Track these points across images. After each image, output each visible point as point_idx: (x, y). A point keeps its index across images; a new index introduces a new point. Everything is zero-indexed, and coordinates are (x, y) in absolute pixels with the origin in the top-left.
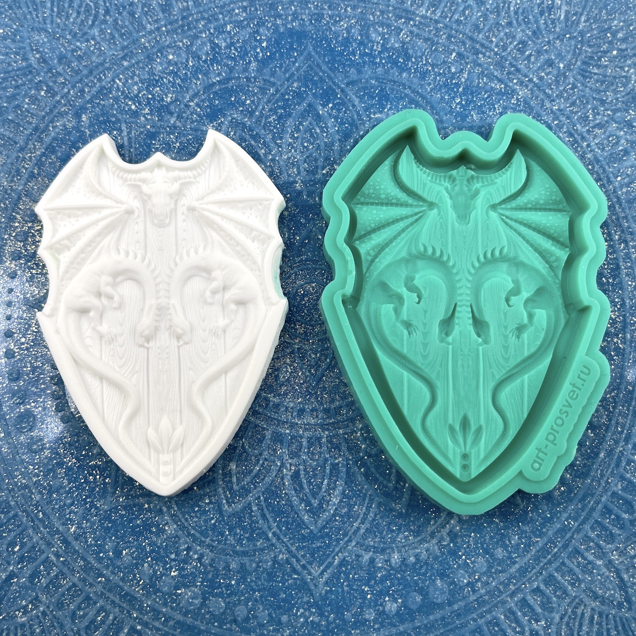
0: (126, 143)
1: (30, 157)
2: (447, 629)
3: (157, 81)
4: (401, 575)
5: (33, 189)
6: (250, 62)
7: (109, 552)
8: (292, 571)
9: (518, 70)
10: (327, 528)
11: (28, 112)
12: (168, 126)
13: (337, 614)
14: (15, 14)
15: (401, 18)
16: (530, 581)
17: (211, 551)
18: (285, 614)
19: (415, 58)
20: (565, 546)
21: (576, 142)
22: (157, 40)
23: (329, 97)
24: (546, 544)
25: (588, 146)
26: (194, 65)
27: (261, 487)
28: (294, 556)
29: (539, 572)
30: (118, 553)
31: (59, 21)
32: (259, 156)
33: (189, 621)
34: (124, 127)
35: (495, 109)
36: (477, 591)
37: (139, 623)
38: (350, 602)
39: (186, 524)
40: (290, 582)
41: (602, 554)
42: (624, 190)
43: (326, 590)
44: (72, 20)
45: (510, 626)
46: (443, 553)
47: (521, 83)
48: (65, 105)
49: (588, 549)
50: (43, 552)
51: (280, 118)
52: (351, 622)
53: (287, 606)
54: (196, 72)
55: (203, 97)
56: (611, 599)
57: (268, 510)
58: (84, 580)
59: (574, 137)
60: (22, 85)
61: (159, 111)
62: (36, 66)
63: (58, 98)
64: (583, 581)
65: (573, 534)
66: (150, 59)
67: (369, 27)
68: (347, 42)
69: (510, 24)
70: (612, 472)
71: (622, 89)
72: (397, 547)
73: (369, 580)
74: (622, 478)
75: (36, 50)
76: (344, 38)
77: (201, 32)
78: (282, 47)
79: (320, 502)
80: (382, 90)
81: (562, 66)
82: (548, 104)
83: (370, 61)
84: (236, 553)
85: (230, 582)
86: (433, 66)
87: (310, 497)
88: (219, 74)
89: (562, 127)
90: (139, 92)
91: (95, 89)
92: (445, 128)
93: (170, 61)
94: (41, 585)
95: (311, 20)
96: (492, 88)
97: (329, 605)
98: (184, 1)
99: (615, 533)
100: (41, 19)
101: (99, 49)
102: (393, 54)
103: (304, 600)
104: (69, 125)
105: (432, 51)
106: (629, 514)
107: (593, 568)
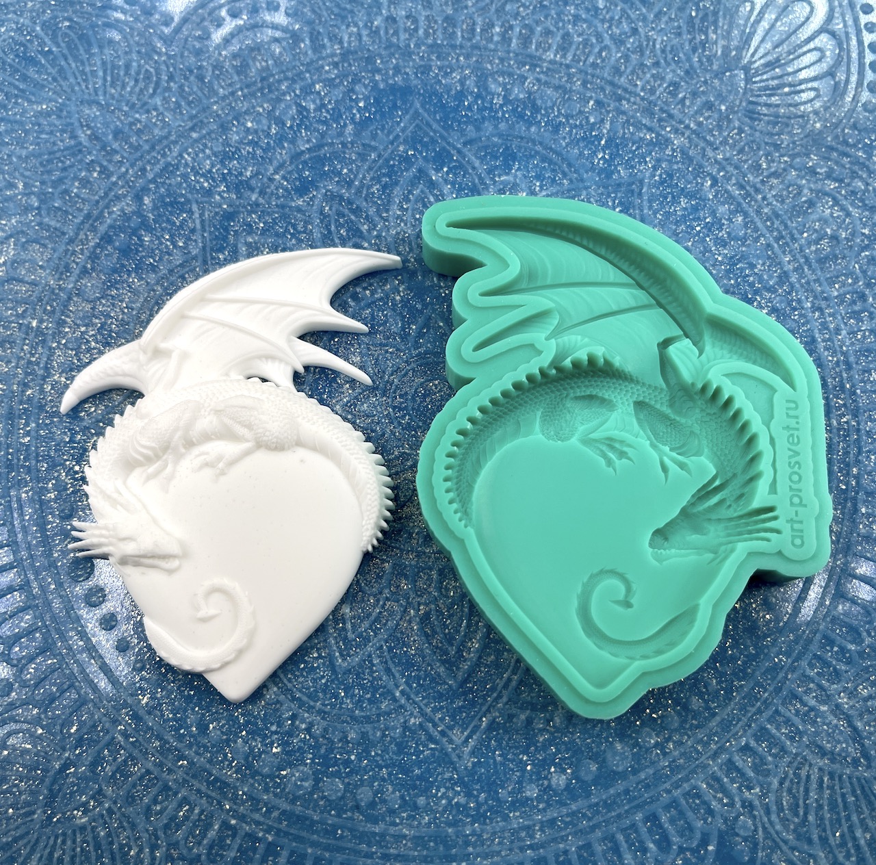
0: (198, 226)
1: (82, 250)
2: (632, 805)
3: (234, 153)
4: (570, 738)
5: (86, 286)
6: (345, 125)
7: (192, 726)
8: (428, 740)
9: (671, 116)
10: (470, 682)
11: (79, 197)
12: (249, 204)
13: (488, 792)
14: (61, 86)
15: (524, 65)
16: (736, 736)
17: (323, 718)
18: (421, 796)
19: (546, 109)
20: (778, 690)
21: (748, 194)
22: (232, 107)
23: (443, 161)
24: (753, 689)
25: (764, 198)
26: (277, 132)
27: (383, 635)
28: (431, 720)
29: (746, 725)
30: (203, 728)
31: (113, 91)
32: (362, 232)
33: (298, 809)
34: (195, 207)
35: (646, 162)
36: (668, 753)
37: (233, 817)
38: (505, 775)
39: (289, 685)
40: (426, 753)
41: (827, 698)
42: (813, 248)
43: (473, 763)
44: (129, 89)
45: (715, 797)
47: (676, 131)
48: (123, 187)
49: (808, 691)
50: (108, 732)
51: (385, 187)
52: (508, 802)
53: (424, 785)
54: (281, 140)
55: (290, 168)
56: (843, 754)
57: (394, 662)
58: (161, 765)
59: (745, 189)
60: (70, 166)
61: (237, 187)
62: (87, 144)
63: (114, 179)
64: (805, 732)
65: (787, 674)
66: (224, 128)
67: (486, 78)
68: (461, 95)
69: (657, 64)
71: (799, 131)
73: (528, 746)
74: (844, 600)
75: (87, 126)
76: (458, 92)
77: (284, 94)
78: (384, 106)
79: (459, 649)
80: (507, 148)
81: (723, 108)
82: (710, 153)
83: (490, 116)
84: (355, 719)
85: (349, 758)
86: (567, 117)
87: (446, 643)
89: (729, 179)
90: (213, 167)
91: (158, 166)
92: (586, 188)
93: (248, 129)
94: (106, 774)
95: (416, 74)
96: (641, 138)
97: (479, 781)
98: (263, 59)
99: (840, 669)
100: (92, 91)
101: (163, 121)
102: (518, 106)
103: (446, 777)
104: (128, 210)
105: (564, 101)
106: (856, 644)
107: (817, 716)
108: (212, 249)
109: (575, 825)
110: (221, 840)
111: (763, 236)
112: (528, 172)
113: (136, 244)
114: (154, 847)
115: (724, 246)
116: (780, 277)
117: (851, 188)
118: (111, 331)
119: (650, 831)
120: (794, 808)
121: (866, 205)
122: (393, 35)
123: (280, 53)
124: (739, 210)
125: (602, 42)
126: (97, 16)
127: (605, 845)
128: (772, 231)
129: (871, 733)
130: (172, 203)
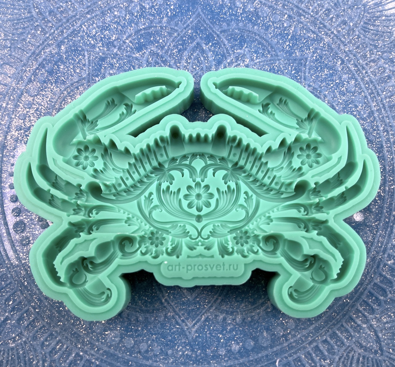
0: (87, 63)
1: (30, 70)
2: (269, 362)
3: (107, 27)
4: (242, 328)
5: (30, 89)
6: (163, 17)
8: (176, 323)
9: (325, 26)
10: (198, 298)
11: (30, 43)
12: (112, 54)
13: (202, 350)
16: (321, 335)
17: (127, 309)
18: (170, 349)
19: (263, 18)
20: (344, 315)
21: (359, 70)
22: (108, 3)
23: (210, 39)
24: (332, 313)
25: (366, 73)
26: (129, 18)
28: (178, 314)
29: (327, 330)
33: (112, 350)
34: (86, 53)
35: (310, 49)
36: (288, 340)
37: (82, 351)
38: (211, 343)
40: (174, 330)
41: (367, 321)
42: (388, 100)
43: (196, 336)
45: (308, 362)
46: (268, 316)
47: (327, 34)
48: (52, 40)
49: (358, 317)
50: (26, 306)
51: (179, 51)
52: (210, 356)
53: (171, 344)
54: (131, 22)
55: (134, 37)
56: (371, 348)
58: (50, 324)
59: (358, 67)
60: (27, 27)
61: (107, 44)
62: (36, 17)
63: (47, 35)
64: (354, 336)
65: (349, 308)
66: (103, 14)
68: (222, 7)
70: (374, 271)
71: (388, 40)
72: (240, 311)
73: (222, 331)
74: (381, 275)
75: (36, 7)
76: (220, 5)
78: (183, 9)
80: (242, 36)
81: (351, 24)
82: (342, 48)
83: (235, 19)
84: (142, 310)
85: (138, 329)
86: (273, 22)
88: (144, 24)
89: (350, 61)
90: (96, 33)
91: (70, 31)
92: (279, 60)
93: (115, 15)
94: (24, 325)
96: (309, 36)
97: (198, 344)
99: (375, 308)
101: (73, 7)
102: (249, 15)
103: (182, 341)
104: (54, 52)
105: (273, 14)
106: (384, 297)
107: (360, 329)
108: (93, 75)
110: (75, 361)
111: (364, 92)
112: (251, 49)
113: (56, 69)
114: (44, 361)
115: (344, 95)
116: (369, 113)
118: (41, 112)
124: (353, 77)
128: (368, 90)
129: (385, 339)
130: (75, 50)
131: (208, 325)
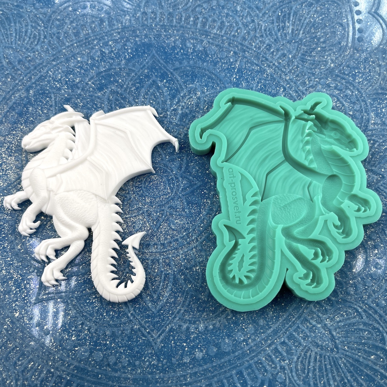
0: (54, 104)
1: (1, 113)
2: (231, 367)
3: (71, 72)
4: (205, 336)
5: (2, 130)
6: (122, 60)
8: (142, 336)
9: (267, 59)
10: (162, 310)
11: (1, 89)
12: (77, 95)
13: (168, 359)
15: (203, 35)
16: (279, 337)
17: (96, 325)
18: (138, 360)
19: (211, 55)
20: (299, 317)
22: (72, 51)
23: (164, 77)
24: (288, 316)
26: (91, 63)
29: (284, 333)
31: (19, 43)
33: (82, 365)
34: (52, 96)
35: (255, 80)
36: (249, 344)
38: (176, 353)
39: (82, 310)
40: (141, 341)
41: (320, 321)
43: (162, 346)
44: (26, 42)
45: (268, 364)
46: (229, 323)
47: (269, 66)
48: (21, 85)
49: (311, 319)
51: (137, 89)
52: (176, 364)
53: (139, 355)
54: (92, 66)
55: (96, 79)
56: (327, 347)
58: (22, 344)
59: (298, 93)
61: (72, 87)
62: (6, 66)
63: (17, 82)
64: (310, 336)
65: (304, 310)
66: (68, 60)
67: (186, 41)
68: (174, 48)
69: (262, 36)
71: (324, 67)
72: (203, 320)
73: (187, 340)
75: (6, 58)
76: (172, 47)
77: (95, 46)
78: (139, 52)
79: (158, 295)
80: (193, 72)
81: (290, 56)
83: (187, 58)
84: (109, 325)
85: (106, 343)
86: (220, 59)
87: (152, 293)
88: (105, 67)
89: (292, 88)
90: (61, 78)
91: (37, 77)
93: (78, 61)
95: (154, 38)
96: (253, 69)
97: (163, 354)
98: (86, 30)
99: (328, 309)
100: (10, 42)
101: (40, 56)
102: (199, 53)
103: (149, 352)
104: (23, 96)
105: (220, 52)
106: (336, 297)
107: (316, 329)
109: (205, 375)
112: (202, 83)
113: (25, 111)
117: (345, 94)
118: (12, 150)
119: (238, 378)
120: (303, 370)
121: (351, 101)
122: (145, 20)
123: (94, 27)
125: (238, 25)
126: (15, 9)
127: (218, 384)
129: (339, 337)
130: (43, 93)
131: (172, 336)
